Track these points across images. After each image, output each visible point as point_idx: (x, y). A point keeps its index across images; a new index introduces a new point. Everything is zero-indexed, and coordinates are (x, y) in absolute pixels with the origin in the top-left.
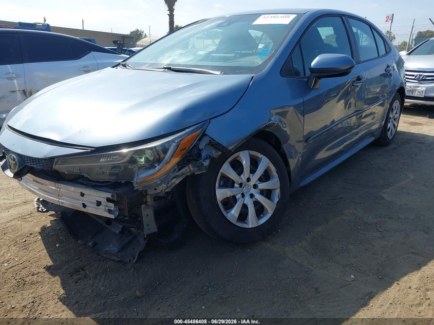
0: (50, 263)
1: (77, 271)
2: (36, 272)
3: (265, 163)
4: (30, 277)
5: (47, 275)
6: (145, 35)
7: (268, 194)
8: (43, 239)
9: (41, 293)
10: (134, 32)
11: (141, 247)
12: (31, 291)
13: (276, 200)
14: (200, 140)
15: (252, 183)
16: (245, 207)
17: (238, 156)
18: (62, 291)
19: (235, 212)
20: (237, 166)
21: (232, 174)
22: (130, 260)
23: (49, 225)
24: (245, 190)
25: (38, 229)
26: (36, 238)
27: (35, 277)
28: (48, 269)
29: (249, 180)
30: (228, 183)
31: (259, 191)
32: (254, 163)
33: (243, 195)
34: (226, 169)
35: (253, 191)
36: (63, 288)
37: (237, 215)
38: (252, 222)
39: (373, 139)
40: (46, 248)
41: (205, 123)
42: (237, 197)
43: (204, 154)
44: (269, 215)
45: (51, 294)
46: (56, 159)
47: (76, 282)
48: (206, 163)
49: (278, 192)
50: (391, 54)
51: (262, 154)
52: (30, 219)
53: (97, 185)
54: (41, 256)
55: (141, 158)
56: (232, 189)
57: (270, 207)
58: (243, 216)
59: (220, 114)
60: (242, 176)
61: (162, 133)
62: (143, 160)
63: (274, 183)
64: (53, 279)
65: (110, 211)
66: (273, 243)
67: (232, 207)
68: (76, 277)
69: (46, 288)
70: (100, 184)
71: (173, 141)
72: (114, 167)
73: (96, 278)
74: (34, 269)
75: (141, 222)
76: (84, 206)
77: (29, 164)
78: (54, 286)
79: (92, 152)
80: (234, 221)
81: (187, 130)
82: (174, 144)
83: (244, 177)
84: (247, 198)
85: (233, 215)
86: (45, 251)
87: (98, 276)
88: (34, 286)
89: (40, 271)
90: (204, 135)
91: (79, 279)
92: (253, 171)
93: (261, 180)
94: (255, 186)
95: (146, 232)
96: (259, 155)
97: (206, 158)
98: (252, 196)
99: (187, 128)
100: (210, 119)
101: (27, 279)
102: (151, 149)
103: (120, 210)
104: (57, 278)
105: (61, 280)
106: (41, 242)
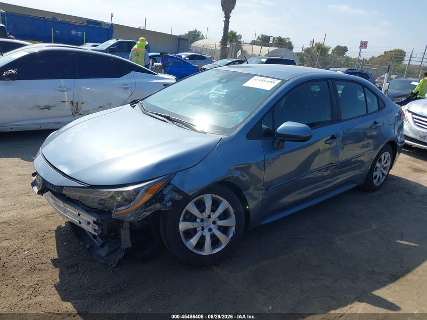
0: (56, 257)
1: (72, 266)
2: (44, 262)
3: (225, 205)
4: (40, 265)
5: (51, 266)
6: (203, 36)
7: (224, 230)
8: (56, 237)
9: (44, 278)
10: (192, 32)
11: (120, 256)
12: (38, 276)
13: (231, 235)
14: (165, 187)
15: (212, 220)
16: (203, 238)
17: (203, 198)
18: (58, 280)
19: (194, 241)
20: (201, 206)
21: (195, 211)
22: (112, 264)
23: (64, 225)
24: (205, 224)
25: (55, 228)
26: (52, 235)
27: (43, 265)
28: (53, 261)
29: (209, 217)
30: (191, 218)
31: (217, 227)
32: (216, 204)
33: (203, 229)
34: (191, 208)
35: (212, 226)
36: (60, 277)
37: (194, 244)
38: (207, 251)
39: (355, 185)
40: (56, 244)
41: (172, 175)
42: (198, 229)
43: (167, 198)
44: (223, 247)
45: (51, 280)
46: (64, 188)
47: (70, 274)
48: (169, 204)
49: (233, 229)
50: (384, 110)
51: (223, 197)
52: (52, 218)
53: (89, 210)
54: (51, 250)
55: (119, 197)
56: (194, 223)
57: (224, 240)
58: (200, 245)
59: (184, 168)
60: (204, 213)
61: (137, 181)
62: (120, 198)
63: (231, 222)
64: (55, 270)
65: (95, 230)
66: (223, 269)
67: (192, 237)
68: (70, 271)
69: (48, 276)
70: (91, 210)
71: (143, 187)
72: (101, 200)
73: (84, 273)
74: (44, 260)
75: (120, 239)
76: (80, 223)
77: (48, 187)
78: (53, 275)
79: (87, 187)
80: (191, 249)
81: (156, 180)
82: (143, 190)
83: (205, 215)
84: (206, 230)
85: (191, 244)
86: (55, 246)
87: (86, 273)
88: (40, 272)
89: (47, 261)
90: (169, 184)
91: (73, 273)
92: (214, 210)
93: (220, 218)
94: (214, 223)
95: (123, 247)
96: (220, 198)
97: (170, 201)
98: (210, 230)
99: (157, 178)
100: (176, 172)
101: (37, 266)
102: (126, 191)
103: (102, 230)
104: (58, 269)
105: (61, 271)
106: (54, 239)
